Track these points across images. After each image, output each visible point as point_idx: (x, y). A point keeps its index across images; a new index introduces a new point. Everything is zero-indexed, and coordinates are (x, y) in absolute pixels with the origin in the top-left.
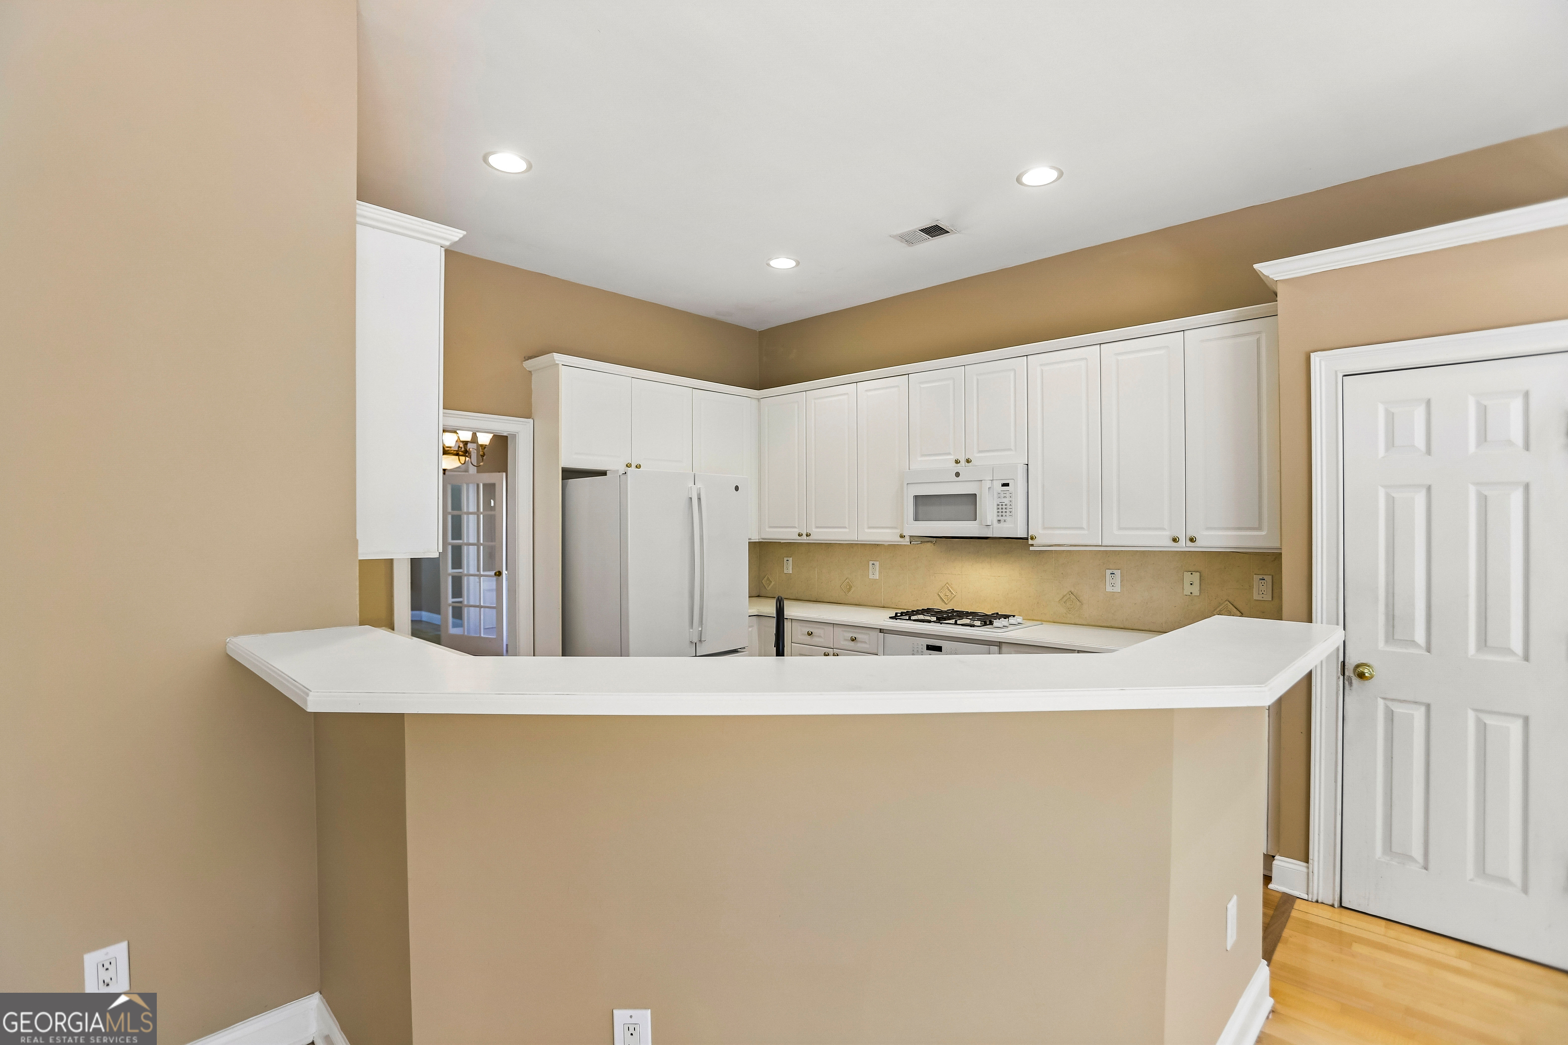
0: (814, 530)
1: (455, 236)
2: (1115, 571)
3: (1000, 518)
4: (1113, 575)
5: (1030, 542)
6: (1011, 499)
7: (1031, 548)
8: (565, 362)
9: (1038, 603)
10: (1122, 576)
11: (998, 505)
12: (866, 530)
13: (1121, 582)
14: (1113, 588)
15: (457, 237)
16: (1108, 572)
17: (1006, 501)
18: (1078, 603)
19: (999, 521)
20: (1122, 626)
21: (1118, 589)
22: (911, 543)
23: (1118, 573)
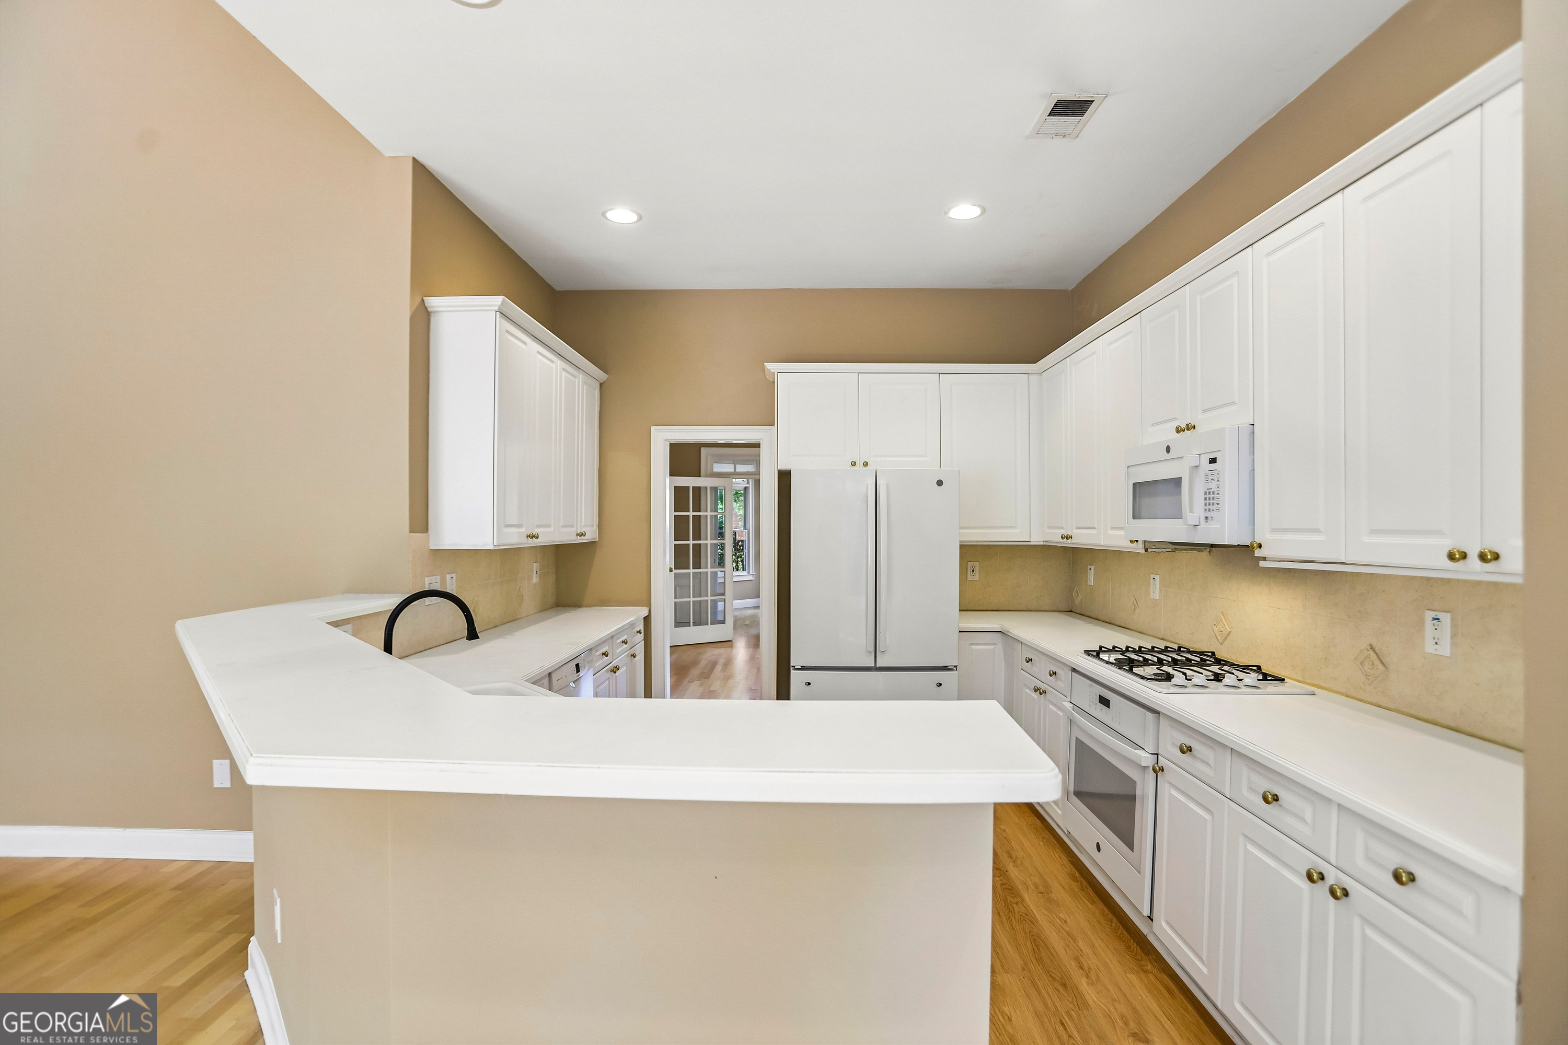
0: (1075, 531)
1: (498, 301)
2: (1440, 615)
3: (1208, 514)
4: (1436, 623)
5: (1258, 553)
6: (1218, 483)
7: (1262, 564)
8: (781, 369)
9: (1326, 659)
10: (1454, 626)
11: (1206, 493)
12: (1110, 532)
13: (1454, 636)
14: (1436, 646)
15: (499, 301)
16: (1429, 615)
17: (1213, 486)
18: (1381, 667)
19: (1207, 518)
20: (1453, 724)
21: (1445, 650)
22: (1146, 550)
23: (1446, 618)
